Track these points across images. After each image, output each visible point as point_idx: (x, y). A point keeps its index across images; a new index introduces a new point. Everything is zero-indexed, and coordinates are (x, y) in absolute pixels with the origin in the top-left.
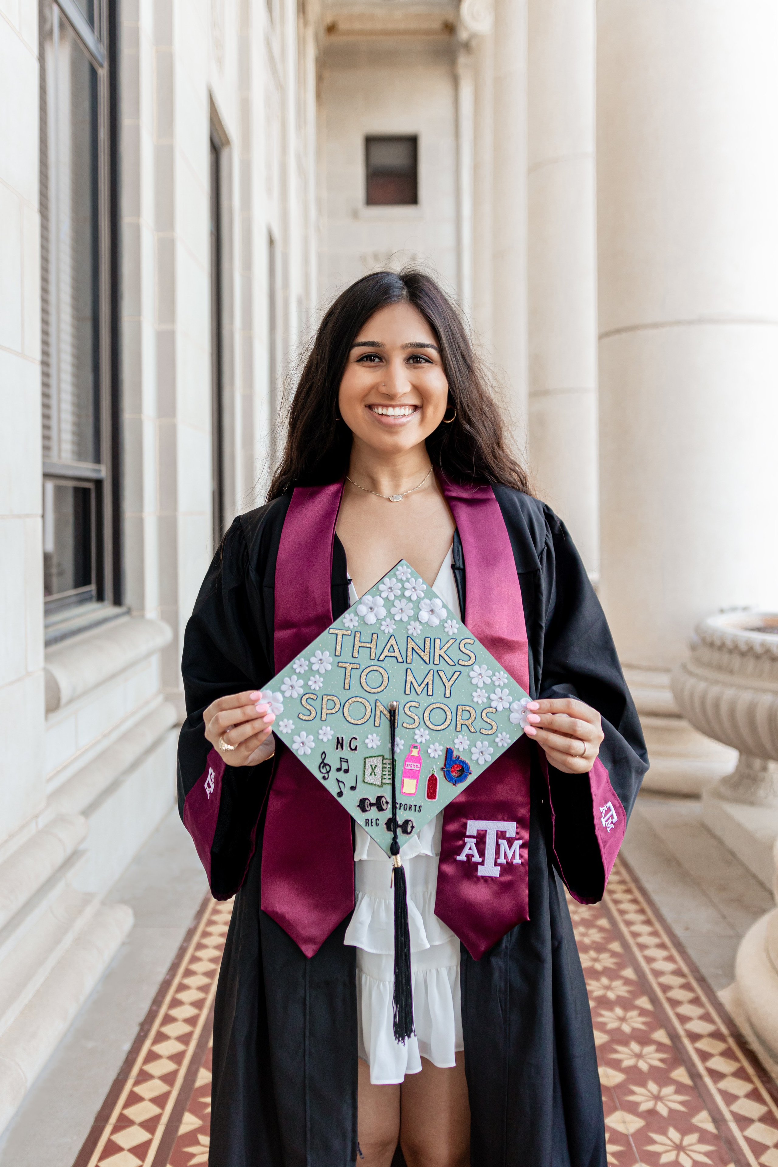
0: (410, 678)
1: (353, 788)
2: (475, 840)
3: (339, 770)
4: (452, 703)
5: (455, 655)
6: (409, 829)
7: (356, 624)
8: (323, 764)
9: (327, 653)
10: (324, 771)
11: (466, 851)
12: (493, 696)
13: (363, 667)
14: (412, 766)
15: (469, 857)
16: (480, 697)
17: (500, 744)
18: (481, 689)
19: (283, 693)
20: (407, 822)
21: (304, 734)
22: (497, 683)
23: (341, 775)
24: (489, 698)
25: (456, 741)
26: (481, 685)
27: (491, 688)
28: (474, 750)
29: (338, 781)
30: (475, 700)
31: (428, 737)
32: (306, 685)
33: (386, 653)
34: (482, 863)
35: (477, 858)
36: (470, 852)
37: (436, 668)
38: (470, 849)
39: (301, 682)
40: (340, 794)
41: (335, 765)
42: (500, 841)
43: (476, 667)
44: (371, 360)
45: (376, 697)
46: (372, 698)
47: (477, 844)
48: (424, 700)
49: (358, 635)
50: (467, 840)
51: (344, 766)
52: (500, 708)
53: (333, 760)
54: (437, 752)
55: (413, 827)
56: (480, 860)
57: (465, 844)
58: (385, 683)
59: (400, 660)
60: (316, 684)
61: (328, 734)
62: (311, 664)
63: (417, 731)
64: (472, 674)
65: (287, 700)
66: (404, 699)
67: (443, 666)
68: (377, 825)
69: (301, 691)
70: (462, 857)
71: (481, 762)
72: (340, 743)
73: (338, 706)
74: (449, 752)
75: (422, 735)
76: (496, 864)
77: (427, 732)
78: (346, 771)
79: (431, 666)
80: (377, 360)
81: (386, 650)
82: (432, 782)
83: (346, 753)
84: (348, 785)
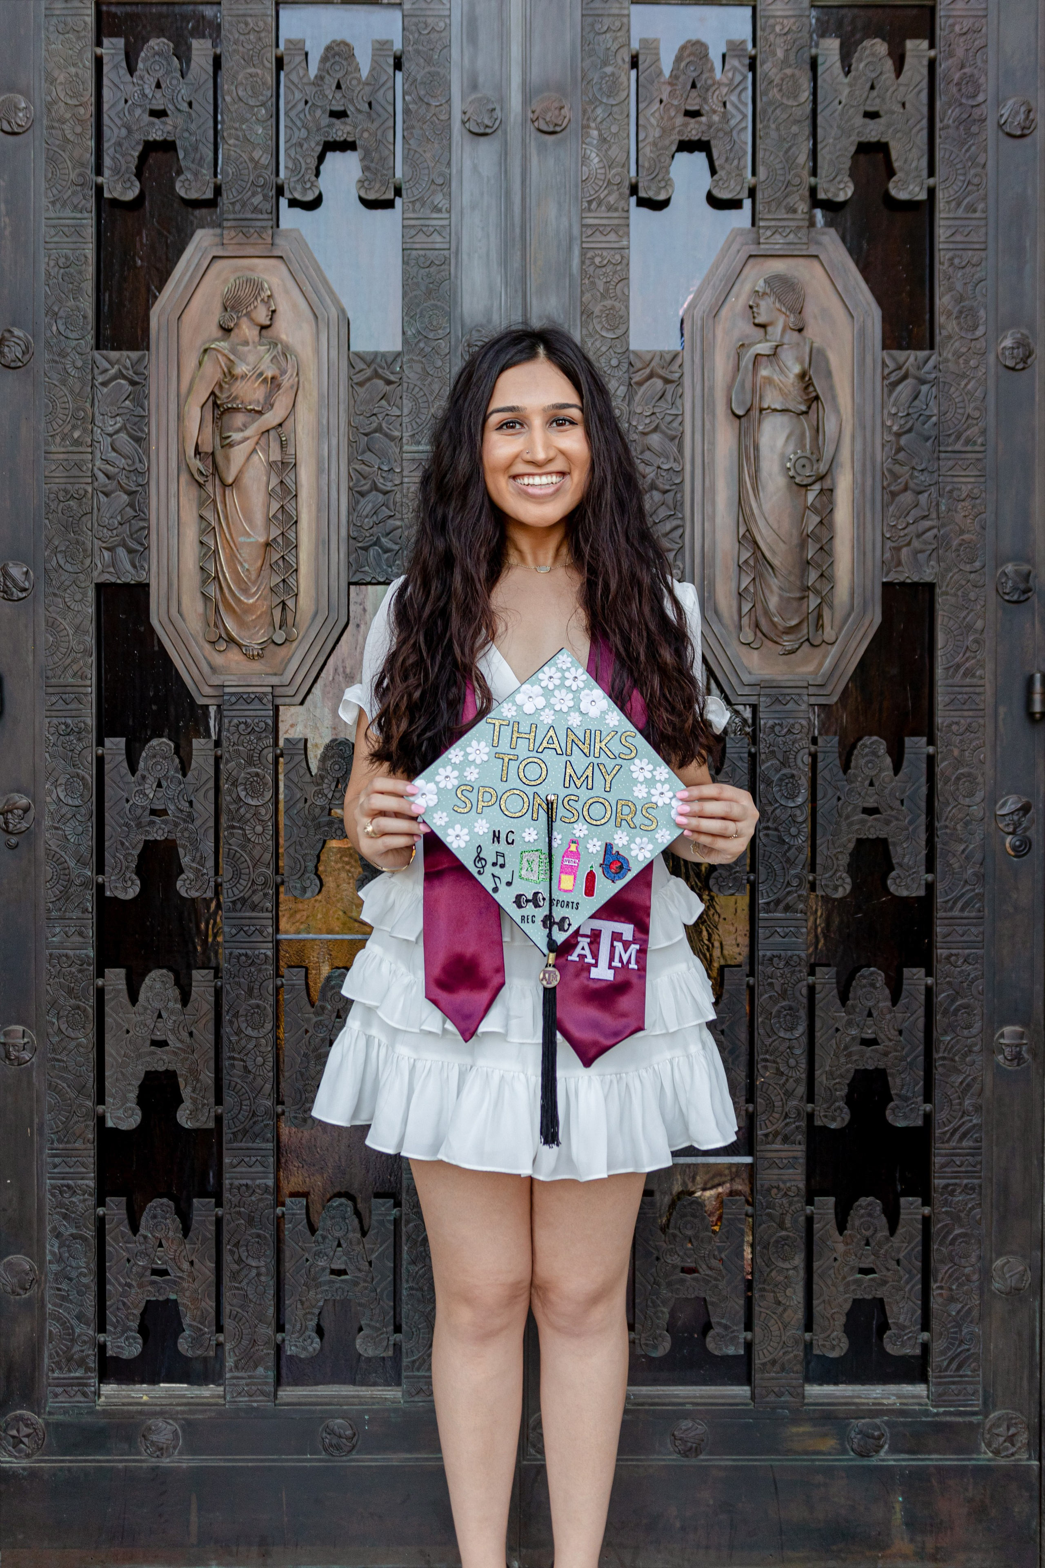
0: (569, 771)
1: (509, 884)
2: (588, 940)
3: (494, 864)
4: (612, 798)
5: (616, 748)
6: (566, 927)
7: (514, 714)
8: (479, 858)
9: (483, 744)
10: (479, 865)
11: (578, 951)
12: (653, 791)
13: (521, 759)
14: (570, 862)
15: (582, 957)
16: (640, 792)
17: (660, 841)
18: (642, 783)
19: (437, 783)
20: (564, 919)
21: (458, 827)
22: (657, 778)
23: (497, 871)
24: (649, 793)
25: (616, 836)
26: (641, 779)
27: (651, 782)
28: (633, 846)
29: (494, 876)
30: (635, 794)
31: (586, 832)
32: (461, 776)
33: (545, 744)
34: (596, 965)
35: (589, 960)
36: (583, 952)
37: (596, 761)
38: (583, 949)
39: (456, 773)
40: (496, 890)
41: (491, 859)
42: (615, 943)
43: (636, 761)
44: (513, 427)
45: (535, 789)
46: (530, 791)
47: (590, 944)
48: (584, 794)
49: (516, 725)
50: (580, 939)
51: (501, 861)
52: (660, 804)
53: (489, 854)
54: (595, 847)
55: (570, 925)
56: (593, 961)
57: (578, 943)
58: (543, 776)
59: (559, 752)
60: (472, 775)
61: (483, 827)
62: (466, 754)
63: (575, 825)
64: (633, 768)
65: (440, 792)
66: (563, 792)
67: (603, 759)
68: (533, 922)
69: (456, 782)
70: (574, 957)
71: (641, 858)
72: (496, 837)
73: (494, 799)
74: (608, 847)
75: (580, 830)
76: (610, 967)
77: (585, 827)
78: (502, 866)
79: (591, 759)
80: (518, 426)
81: (545, 742)
82: (591, 878)
83: (502, 847)
84: (504, 881)
